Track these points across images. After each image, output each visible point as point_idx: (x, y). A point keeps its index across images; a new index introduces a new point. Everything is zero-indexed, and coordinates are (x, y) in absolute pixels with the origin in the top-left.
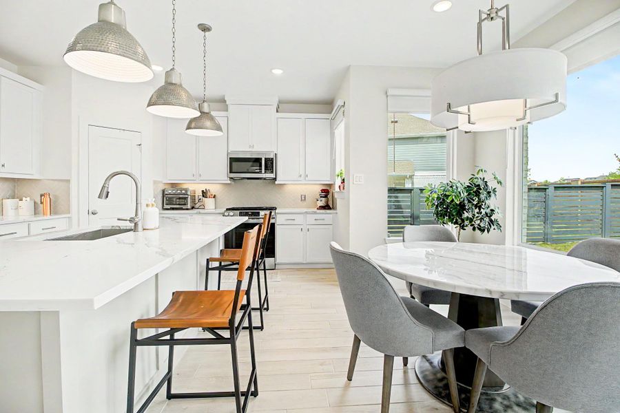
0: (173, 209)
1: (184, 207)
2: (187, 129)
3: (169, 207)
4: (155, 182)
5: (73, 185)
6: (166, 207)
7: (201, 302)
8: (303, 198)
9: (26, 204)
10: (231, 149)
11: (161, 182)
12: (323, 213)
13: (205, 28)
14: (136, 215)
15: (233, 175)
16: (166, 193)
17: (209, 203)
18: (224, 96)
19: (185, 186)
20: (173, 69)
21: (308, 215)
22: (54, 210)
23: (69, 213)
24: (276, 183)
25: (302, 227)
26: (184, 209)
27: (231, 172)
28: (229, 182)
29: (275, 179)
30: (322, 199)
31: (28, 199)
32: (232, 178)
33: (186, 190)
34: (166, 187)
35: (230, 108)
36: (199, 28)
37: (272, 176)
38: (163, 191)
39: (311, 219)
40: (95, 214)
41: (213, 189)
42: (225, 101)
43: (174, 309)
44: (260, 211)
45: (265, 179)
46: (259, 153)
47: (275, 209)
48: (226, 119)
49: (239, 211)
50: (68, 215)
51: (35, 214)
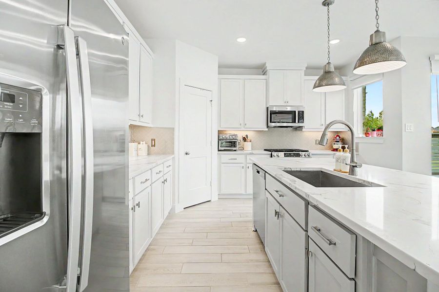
0: (225, 150)
1: (234, 149)
3: (223, 149)
5: (176, 132)
9: (143, 146)
16: (221, 138)
17: (247, 145)
23: (173, 154)
24: (303, 130)
27: (271, 121)
28: (267, 129)
31: (144, 143)
33: (235, 136)
38: (218, 137)
40: (188, 154)
44: (300, 153)
47: (308, 151)
48: (265, 81)
49: (283, 153)
50: (173, 156)
51: (148, 154)
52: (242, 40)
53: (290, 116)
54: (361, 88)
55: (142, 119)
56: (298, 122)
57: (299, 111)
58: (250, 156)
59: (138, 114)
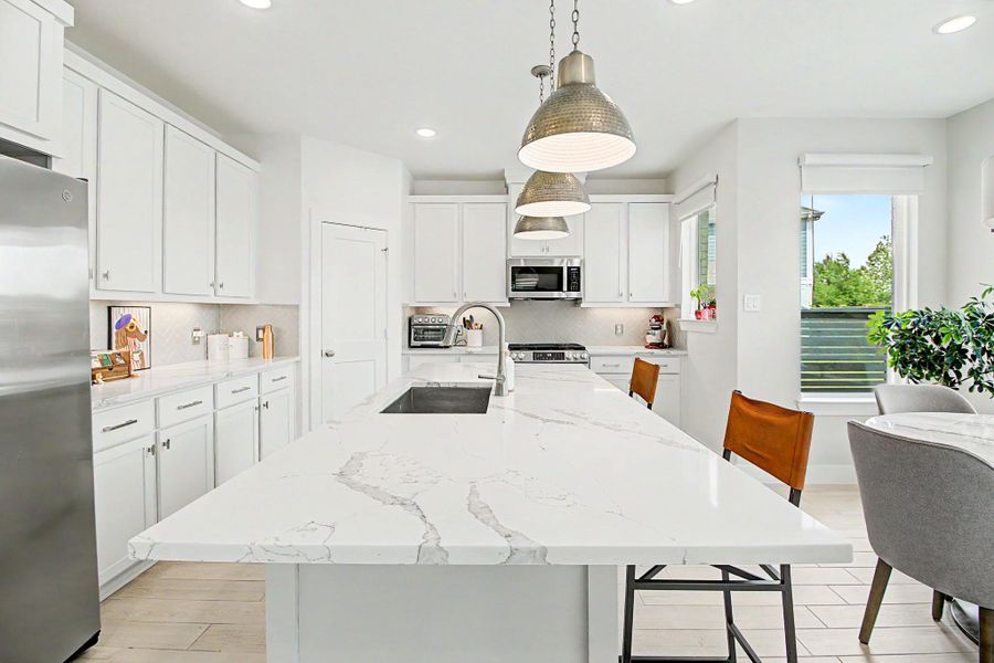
0: (422, 346)
3: (419, 343)
5: (303, 313)
6: (413, 343)
8: (618, 330)
9: (238, 342)
11: (409, 306)
12: (665, 356)
16: (414, 322)
17: (474, 337)
18: (503, 171)
22: (277, 352)
23: (297, 355)
24: (581, 306)
26: (441, 347)
27: (513, 289)
28: (508, 305)
29: (580, 300)
30: (653, 331)
31: (241, 334)
32: (513, 299)
33: (444, 318)
37: (579, 295)
38: (410, 320)
40: (332, 355)
42: (504, 179)
44: (566, 352)
47: (583, 349)
48: (504, 206)
49: (532, 352)
50: (297, 359)
51: (249, 356)
52: (426, 133)
53: (554, 277)
54: (695, 219)
55: (220, 291)
56: (569, 290)
57: (569, 268)
58: (467, 358)
59: (212, 280)
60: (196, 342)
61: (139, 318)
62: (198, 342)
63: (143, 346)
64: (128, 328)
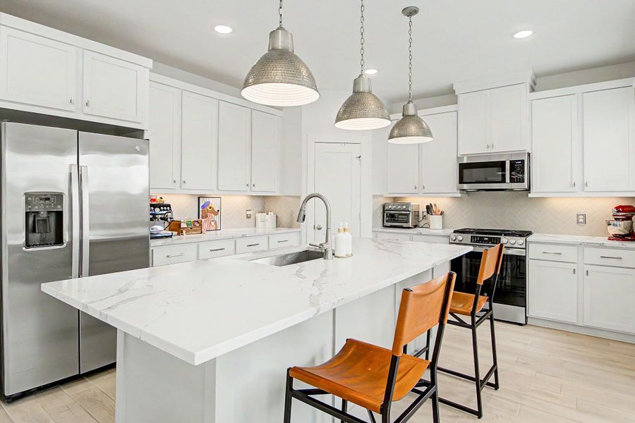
0: (392, 227)
1: (405, 225)
2: (389, 138)
3: (389, 224)
4: (374, 196)
6: (386, 224)
7: (371, 362)
8: (582, 219)
9: (270, 218)
10: (461, 152)
11: (382, 196)
12: (618, 248)
13: (410, 12)
14: (327, 241)
15: (465, 186)
16: (386, 208)
17: (435, 221)
18: (452, 86)
19: (406, 201)
20: (360, 76)
21: (586, 249)
24: (530, 195)
25: (574, 266)
27: (461, 181)
28: (459, 195)
29: (529, 190)
30: (618, 223)
31: (272, 213)
32: (464, 190)
33: (408, 205)
34: (387, 201)
35: (461, 99)
36: (405, 15)
37: (525, 185)
38: (384, 207)
39: (593, 255)
40: (320, 229)
41: (441, 203)
42: (454, 92)
43: (339, 362)
44: (502, 237)
45: (511, 190)
46: (501, 154)
48: (455, 114)
49: (470, 235)
50: (299, 229)
51: (277, 227)
53: (497, 170)
55: (253, 189)
56: (512, 182)
57: (511, 162)
59: (248, 183)
60: (248, 217)
61: (214, 204)
62: (250, 218)
63: (216, 218)
64: (208, 208)
